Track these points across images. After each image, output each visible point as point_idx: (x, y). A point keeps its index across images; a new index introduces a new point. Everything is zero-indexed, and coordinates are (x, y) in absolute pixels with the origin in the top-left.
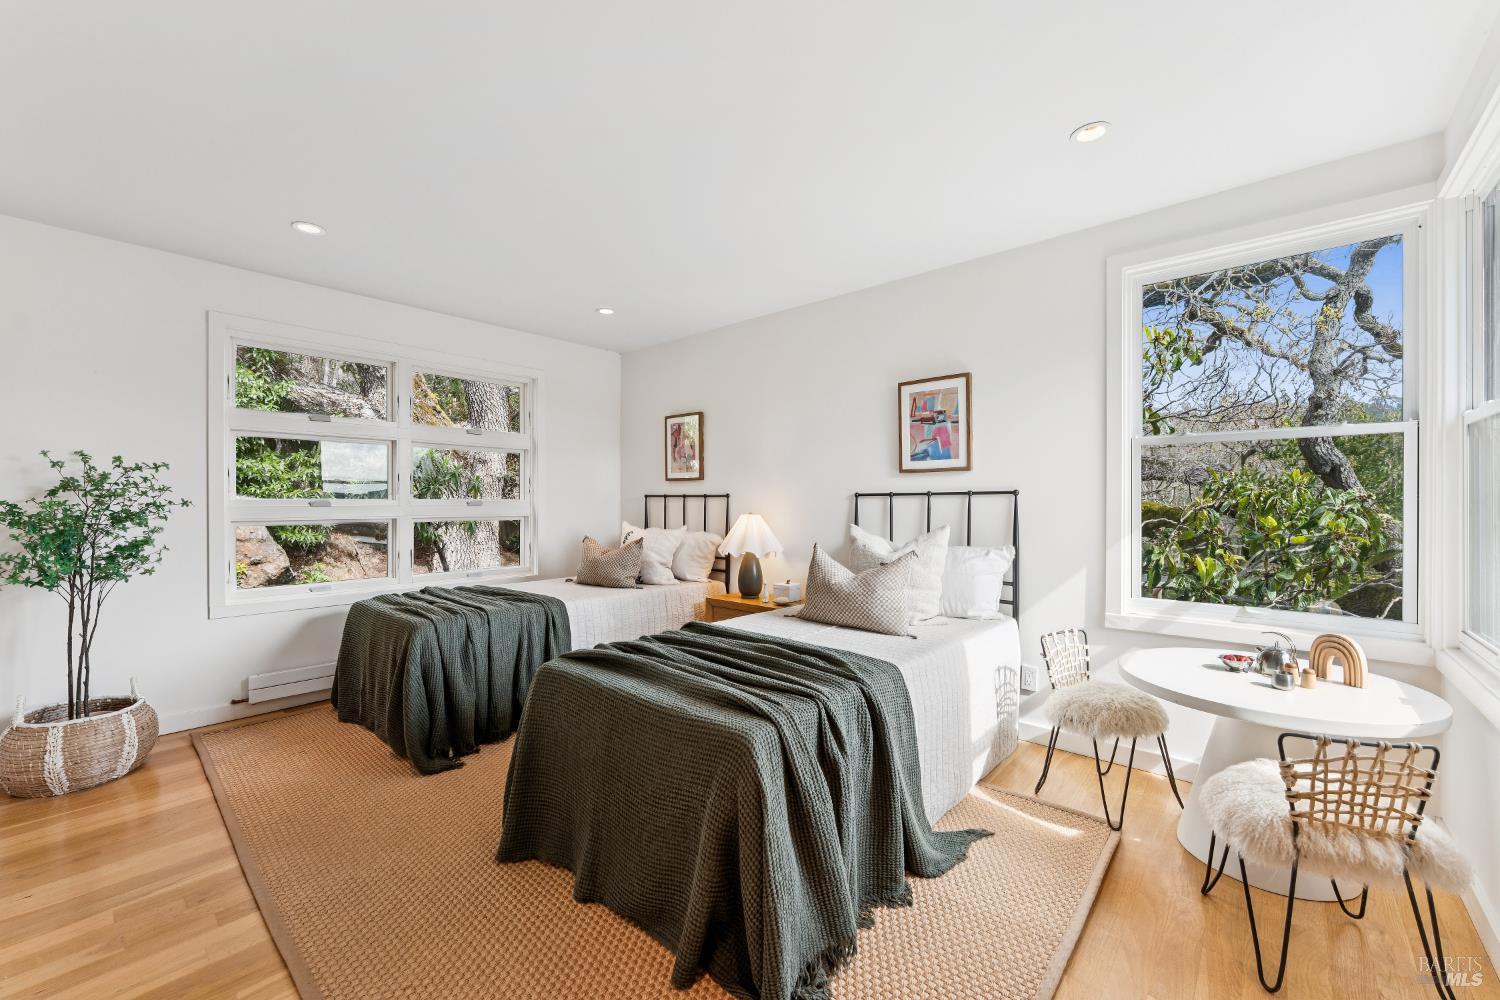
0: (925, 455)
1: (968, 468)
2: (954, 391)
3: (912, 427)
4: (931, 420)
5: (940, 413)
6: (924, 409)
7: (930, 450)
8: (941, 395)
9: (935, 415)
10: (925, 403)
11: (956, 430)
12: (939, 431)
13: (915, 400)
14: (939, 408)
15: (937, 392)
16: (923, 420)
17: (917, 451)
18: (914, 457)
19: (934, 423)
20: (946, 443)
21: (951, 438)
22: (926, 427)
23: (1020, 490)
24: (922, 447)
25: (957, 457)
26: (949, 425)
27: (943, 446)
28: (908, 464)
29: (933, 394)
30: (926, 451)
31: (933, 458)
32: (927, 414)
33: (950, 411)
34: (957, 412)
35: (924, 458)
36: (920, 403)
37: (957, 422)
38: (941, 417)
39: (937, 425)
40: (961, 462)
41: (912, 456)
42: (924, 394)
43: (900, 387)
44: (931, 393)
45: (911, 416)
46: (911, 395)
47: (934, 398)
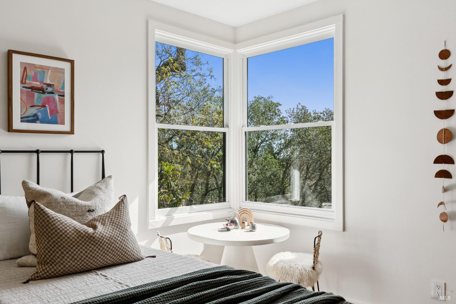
0: (34, 119)
1: (72, 132)
2: (62, 71)
3: (22, 92)
4: (41, 90)
5: (49, 85)
6: (35, 79)
7: (39, 114)
8: (50, 71)
9: (45, 86)
10: (36, 74)
11: (62, 102)
12: (48, 100)
13: (26, 68)
14: (48, 82)
15: (48, 68)
16: (33, 88)
17: (27, 114)
18: (24, 119)
19: (44, 93)
20: (54, 112)
21: (59, 107)
22: (36, 94)
23: (105, 151)
24: (31, 111)
25: (63, 123)
26: (57, 97)
27: (51, 113)
28: (17, 124)
29: (44, 69)
30: (35, 115)
31: (42, 122)
32: (37, 84)
33: (57, 86)
34: (63, 88)
35: (33, 121)
36: (30, 73)
37: (64, 96)
38: (50, 89)
39: (46, 95)
40: (66, 127)
41: (21, 118)
42: (34, 66)
43: (10, 54)
44: (41, 67)
45: (22, 82)
46: (22, 63)
47: (44, 72)
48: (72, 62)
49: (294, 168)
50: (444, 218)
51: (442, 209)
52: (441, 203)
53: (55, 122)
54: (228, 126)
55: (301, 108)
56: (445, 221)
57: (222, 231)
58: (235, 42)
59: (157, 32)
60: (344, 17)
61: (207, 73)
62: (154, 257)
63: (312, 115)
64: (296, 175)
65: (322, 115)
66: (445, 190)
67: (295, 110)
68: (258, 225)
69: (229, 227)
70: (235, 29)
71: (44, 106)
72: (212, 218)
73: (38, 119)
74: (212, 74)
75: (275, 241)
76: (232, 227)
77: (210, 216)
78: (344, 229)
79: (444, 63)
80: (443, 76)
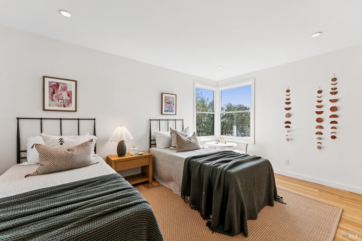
1: (176, 114)
2: (174, 98)
3: (165, 104)
4: (169, 103)
5: (171, 102)
9: (170, 102)
11: (174, 106)
12: (171, 106)
13: (165, 97)
14: (170, 101)
15: (170, 97)
16: (167, 103)
17: (166, 110)
18: (165, 111)
19: (169, 104)
20: (172, 109)
22: (168, 104)
23: (184, 120)
24: (167, 109)
25: (174, 112)
27: (171, 109)
28: (164, 113)
30: (168, 110)
31: (169, 112)
32: (168, 102)
33: (173, 102)
34: (174, 102)
35: (167, 112)
36: (167, 99)
37: (174, 104)
38: (171, 103)
39: (170, 104)
42: (168, 97)
43: (162, 94)
44: (169, 97)
45: (165, 101)
46: (165, 96)
47: (169, 98)
48: (176, 95)
49: (234, 125)
50: (288, 140)
51: (287, 137)
52: (287, 135)
53: (172, 112)
54: (215, 112)
55: (229, 104)
56: (288, 141)
57: (216, 143)
58: (217, 86)
59: (197, 85)
60: (255, 79)
61: (200, 93)
62: (203, 148)
63: (233, 106)
64: (235, 127)
65: (237, 106)
66: (288, 132)
67: (227, 104)
68: (227, 142)
69: (218, 142)
70: (217, 82)
71: (169, 107)
72: (210, 140)
73: (168, 111)
74: (202, 94)
75: (234, 146)
76: (219, 142)
77: (210, 139)
78: (254, 144)
79: (288, 94)
80: (288, 97)
